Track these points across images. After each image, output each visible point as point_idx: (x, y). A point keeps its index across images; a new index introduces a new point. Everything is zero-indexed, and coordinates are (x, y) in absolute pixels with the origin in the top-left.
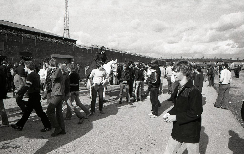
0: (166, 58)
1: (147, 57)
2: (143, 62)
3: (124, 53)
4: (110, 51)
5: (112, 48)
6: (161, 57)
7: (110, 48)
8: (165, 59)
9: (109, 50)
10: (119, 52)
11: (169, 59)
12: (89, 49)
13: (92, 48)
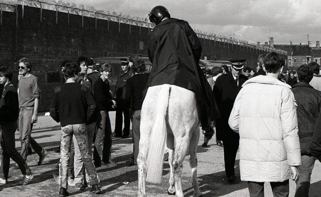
0: (289, 44)
1: (221, 39)
2: (206, 58)
3: (134, 24)
4: (86, 18)
5: (92, 8)
6: (272, 38)
7: (83, 6)
8: (285, 47)
9: (80, 14)
10: (116, 21)
11: (301, 47)
12: (7, 10)
13: (20, 6)
